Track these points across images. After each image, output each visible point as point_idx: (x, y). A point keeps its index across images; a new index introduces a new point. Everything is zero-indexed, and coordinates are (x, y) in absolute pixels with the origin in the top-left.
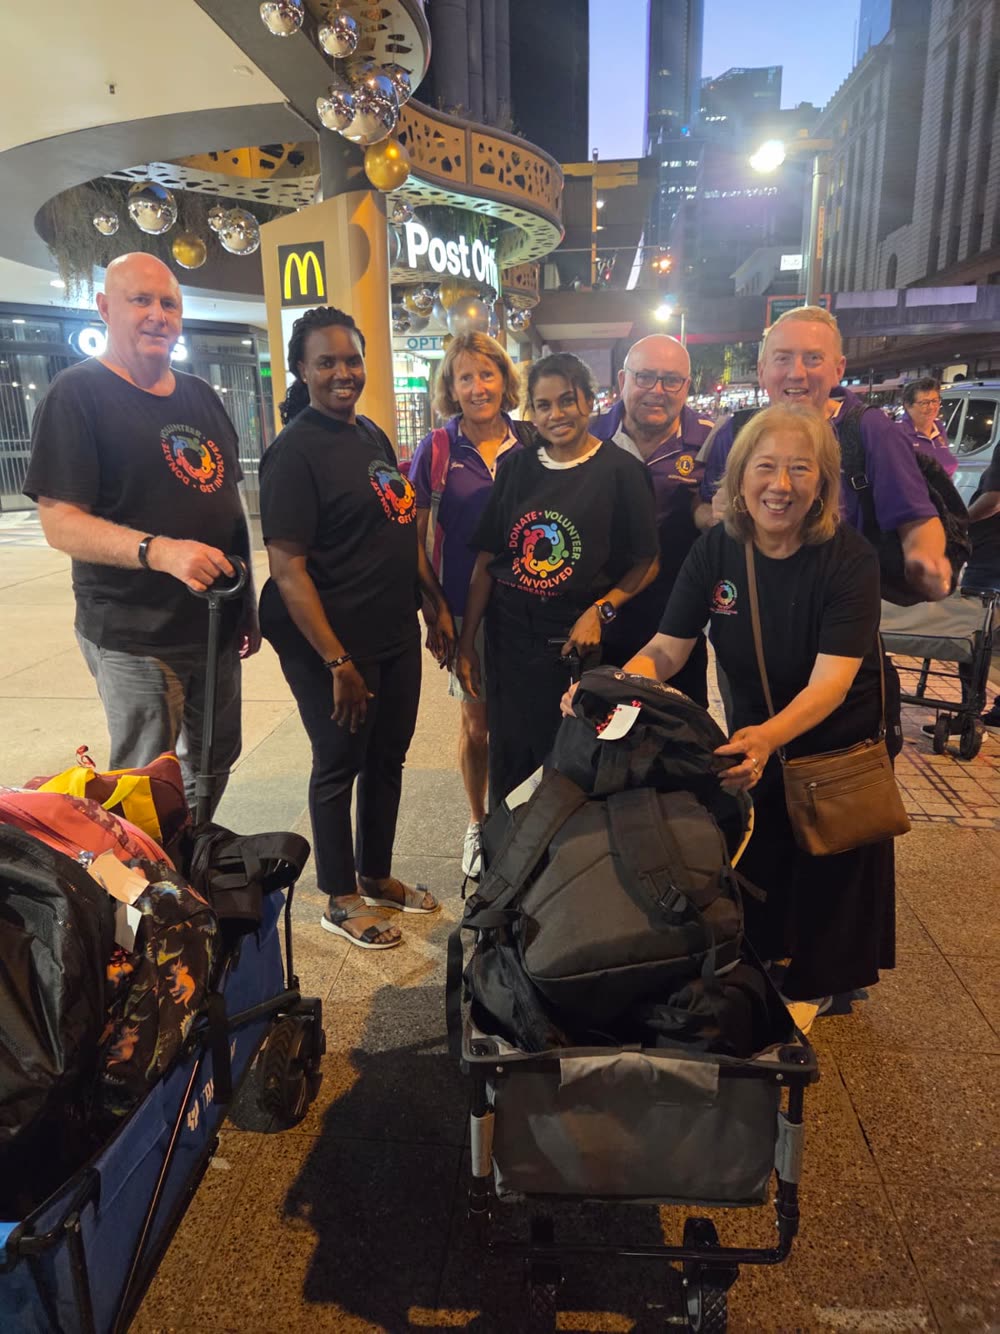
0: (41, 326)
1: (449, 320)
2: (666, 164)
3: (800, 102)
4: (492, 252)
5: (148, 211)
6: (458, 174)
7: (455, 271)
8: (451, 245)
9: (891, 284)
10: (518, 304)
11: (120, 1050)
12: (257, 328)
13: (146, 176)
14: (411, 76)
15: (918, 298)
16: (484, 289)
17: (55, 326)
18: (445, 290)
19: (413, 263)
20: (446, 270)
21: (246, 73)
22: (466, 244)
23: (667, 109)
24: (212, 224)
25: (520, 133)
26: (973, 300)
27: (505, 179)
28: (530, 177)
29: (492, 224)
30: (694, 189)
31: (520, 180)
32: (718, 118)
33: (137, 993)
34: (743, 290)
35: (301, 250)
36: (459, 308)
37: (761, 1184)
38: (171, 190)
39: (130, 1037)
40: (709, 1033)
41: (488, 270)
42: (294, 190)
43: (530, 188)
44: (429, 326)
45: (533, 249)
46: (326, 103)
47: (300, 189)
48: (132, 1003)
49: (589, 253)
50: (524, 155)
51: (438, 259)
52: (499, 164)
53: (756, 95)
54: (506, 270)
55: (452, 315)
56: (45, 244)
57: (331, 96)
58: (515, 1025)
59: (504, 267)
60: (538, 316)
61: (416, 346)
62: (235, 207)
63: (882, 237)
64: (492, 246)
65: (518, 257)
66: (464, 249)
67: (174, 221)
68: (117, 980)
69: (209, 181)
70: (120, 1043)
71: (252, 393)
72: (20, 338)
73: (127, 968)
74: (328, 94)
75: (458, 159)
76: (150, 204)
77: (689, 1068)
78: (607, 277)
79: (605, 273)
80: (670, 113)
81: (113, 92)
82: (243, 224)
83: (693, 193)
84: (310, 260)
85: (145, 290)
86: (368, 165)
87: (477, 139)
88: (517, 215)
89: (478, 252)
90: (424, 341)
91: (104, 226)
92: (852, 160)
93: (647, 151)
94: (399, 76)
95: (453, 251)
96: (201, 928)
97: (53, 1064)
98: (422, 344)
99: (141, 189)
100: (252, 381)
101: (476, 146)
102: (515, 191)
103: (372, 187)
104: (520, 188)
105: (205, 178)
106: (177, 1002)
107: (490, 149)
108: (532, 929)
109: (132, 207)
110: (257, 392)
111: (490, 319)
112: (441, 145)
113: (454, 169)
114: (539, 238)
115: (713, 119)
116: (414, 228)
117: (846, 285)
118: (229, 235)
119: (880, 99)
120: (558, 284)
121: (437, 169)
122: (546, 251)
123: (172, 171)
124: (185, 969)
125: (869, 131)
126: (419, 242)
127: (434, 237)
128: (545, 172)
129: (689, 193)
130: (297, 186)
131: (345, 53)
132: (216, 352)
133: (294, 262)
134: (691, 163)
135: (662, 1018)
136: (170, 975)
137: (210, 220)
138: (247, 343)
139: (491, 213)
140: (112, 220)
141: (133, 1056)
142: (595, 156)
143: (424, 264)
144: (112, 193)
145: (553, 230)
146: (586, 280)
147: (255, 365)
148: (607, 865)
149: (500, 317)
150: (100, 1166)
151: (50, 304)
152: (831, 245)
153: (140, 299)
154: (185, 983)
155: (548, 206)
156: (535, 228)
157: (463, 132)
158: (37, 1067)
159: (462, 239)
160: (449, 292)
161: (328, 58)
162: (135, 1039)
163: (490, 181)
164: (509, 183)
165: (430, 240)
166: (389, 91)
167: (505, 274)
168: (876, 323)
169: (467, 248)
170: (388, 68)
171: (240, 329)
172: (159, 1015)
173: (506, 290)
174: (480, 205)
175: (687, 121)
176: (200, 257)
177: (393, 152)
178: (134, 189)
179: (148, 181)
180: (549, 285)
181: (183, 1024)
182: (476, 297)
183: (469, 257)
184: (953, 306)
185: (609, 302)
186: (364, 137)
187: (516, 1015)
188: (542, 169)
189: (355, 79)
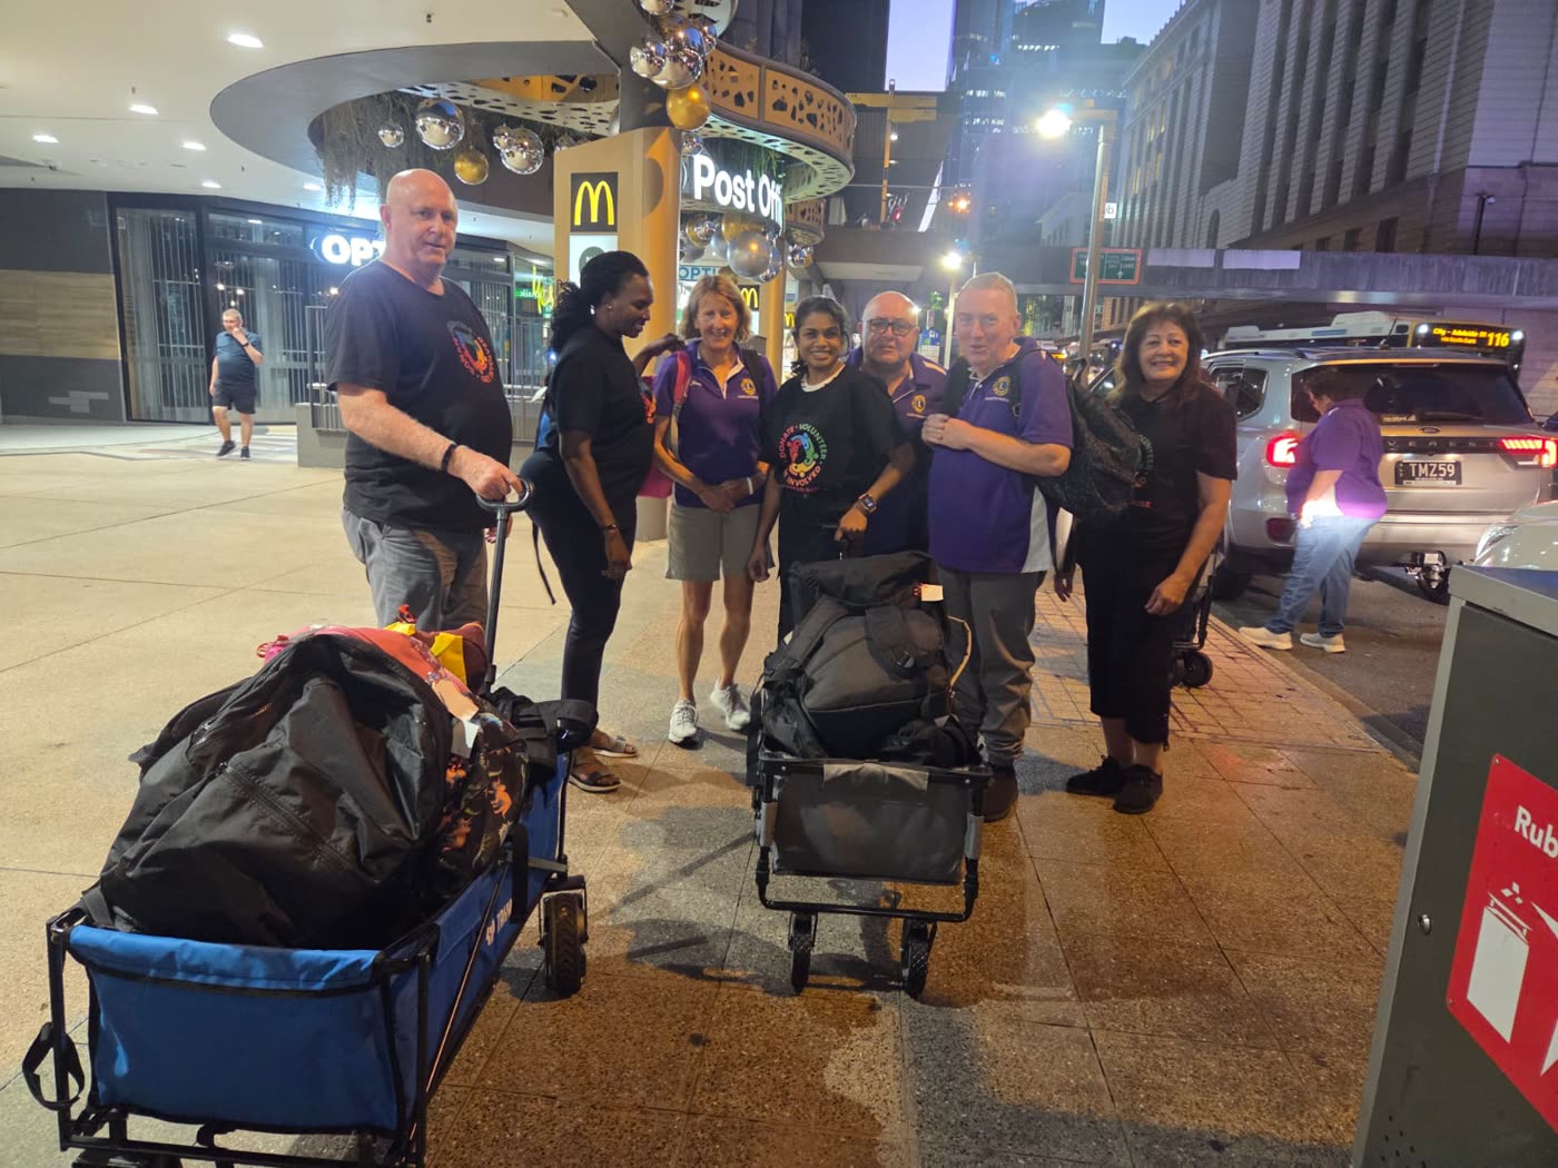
0: (278, 228)
1: (728, 254)
2: (971, 93)
3: (1121, 37)
4: (779, 187)
5: (436, 127)
6: (750, 109)
7: (739, 205)
8: (738, 178)
9: (1212, 243)
10: (800, 240)
11: (455, 837)
12: (517, 246)
13: (436, 92)
14: (715, 25)
15: (1236, 261)
16: (768, 224)
17: (297, 229)
18: (727, 223)
19: (698, 196)
20: (731, 203)
21: (561, 14)
22: (753, 178)
23: (975, 33)
24: (497, 143)
25: (814, 71)
26: (1295, 265)
27: (798, 116)
28: (823, 116)
29: (781, 159)
30: (1000, 122)
31: (812, 118)
32: (1032, 47)
33: (472, 792)
34: (1049, 237)
35: (594, 178)
36: (740, 241)
37: (954, 867)
38: (459, 106)
39: (465, 827)
40: (923, 754)
41: (774, 204)
42: (583, 114)
43: (822, 126)
44: (704, 257)
45: (821, 186)
46: (639, 53)
47: (589, 114)
48: (467, 800)
49: (880, 190)
50: (818, 95)
51: (724, 193)
52: (792, 102)
53: (1075, 25)
54: (790, 206)
55: (733, 248)
56: (315, 148)
57: (645, 47)
58: (795, 747)
59: (788, 202)
60: (821, 253)
61: (687, 275)
62: (519, 126)
63: (1204, 190)
64: (778, 181)
65: (805, 192)
66: (750, 184)
67: (461, 138)
68: (453, 782)
69: (498, 100)
70: (455, 832)
71: (504, 314)
72: (258, 239)
73: (462, 773)
74: (642, 45)
75: (750, 95)
76: (438, 120)
77: (909, 774)
78: (898, 216)
79: (895, 212)
80: (979, 38)
81: (429, 21)
82: (526, 144)
83: (1000, 127)
84: (603, 190)
85: (429, 205)
86: (670, 105)
87: (771, 75)
88: (807, 153)
89: (765, 186)
90: (696, 272)
91: (388, 138)
92: (1174, 104)
93: (950, 78)
94: (706, 28)
95: (739, 185)
96: (518, 754)
97: (411, 832)
98: (693, 274)
99: (432, 104)
100: (505, 302)
101: (769, 83)
102: (807, 129)
103: (670, 124)
104: (812, 128)
105: (491, 99)
106: (496, 812)
107: (784, 86)
108: (810, 685)
109: (420, 122)
110: (510, 313)
111: (771, 255)
112: (734, 79)
113: (746, 105)
114: (827, 176)
115: (1026, 47)
116: (701, 160)
117: (1163, 241)
118: (511, 154)
119: (1208, 42)
120: (844, 219)
121: (729, 102)
122: (835, 189)
123: (464, 90)
124: (503, 787)
125: (1195, 75)
126: (705, 174)
127: (721, 170)
128: (838, 112)
129: (996, 126)
130: (585, 110)
131: (662, 12)
132: (468, 268)
133: (586, 189)
134: (1000, 94)
135: (893, 745)
136: (492, 789)
137: (495, 138)
138: (500, 260)
139: (780, 149)
140: (398, 133)
141: (465, 845)
142: (892, 87)
143: (709, 196)
144: (401, 108)
145: (843, 169)
146: (874, 218)
147: (509, 284)
148: (863, 646)
149: (781, 252)
150: (440, 922)
151: (296, 206)
152: (1149, 194)
153: (422, 213)
154: (503, 799)
155: (839, 146)
156: (825, 167)
157: (757, 68)
158: (397, 833)
159: (749, 172)
160: (732, 225)
161: (644, 13)
162: (468, 830)
163: (782, 118)
164: (801, 121)
165: (716, 174)
166: (698, 42)
167: (788, 209)
168: (1190, 283)
169: (753, 183)
170: (698, 19)
171: (498, 245)
172: (485, 817)
173: (789, 224)
174: (770, 141)
175: (997, 48)
176: (481, 175)
177: (695, 95)
178: (422, 105)
179: (438, 97)
180: (833, 221)
181: (501, 831)
182: (758, 231)
183: (755, 192)
184: (1274, 271)
185: (899, 242)
186: (670, 82)
187: (795, 741)
188: (835, 108)
189: (666, 30)
